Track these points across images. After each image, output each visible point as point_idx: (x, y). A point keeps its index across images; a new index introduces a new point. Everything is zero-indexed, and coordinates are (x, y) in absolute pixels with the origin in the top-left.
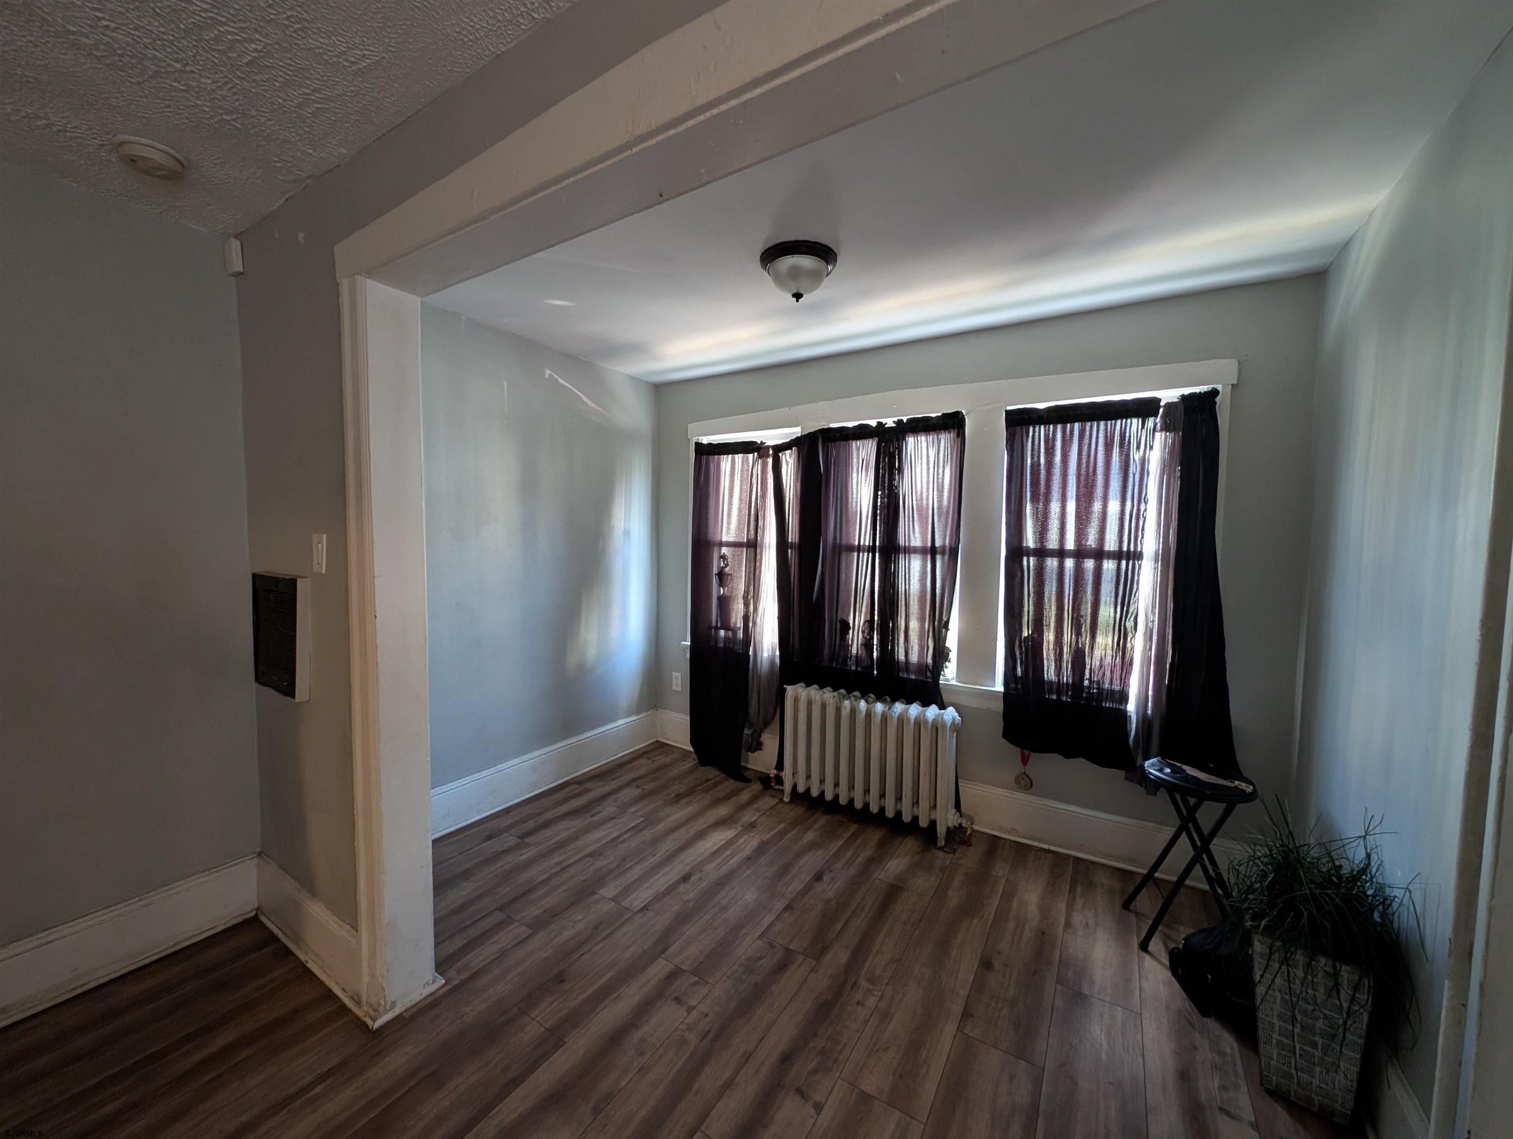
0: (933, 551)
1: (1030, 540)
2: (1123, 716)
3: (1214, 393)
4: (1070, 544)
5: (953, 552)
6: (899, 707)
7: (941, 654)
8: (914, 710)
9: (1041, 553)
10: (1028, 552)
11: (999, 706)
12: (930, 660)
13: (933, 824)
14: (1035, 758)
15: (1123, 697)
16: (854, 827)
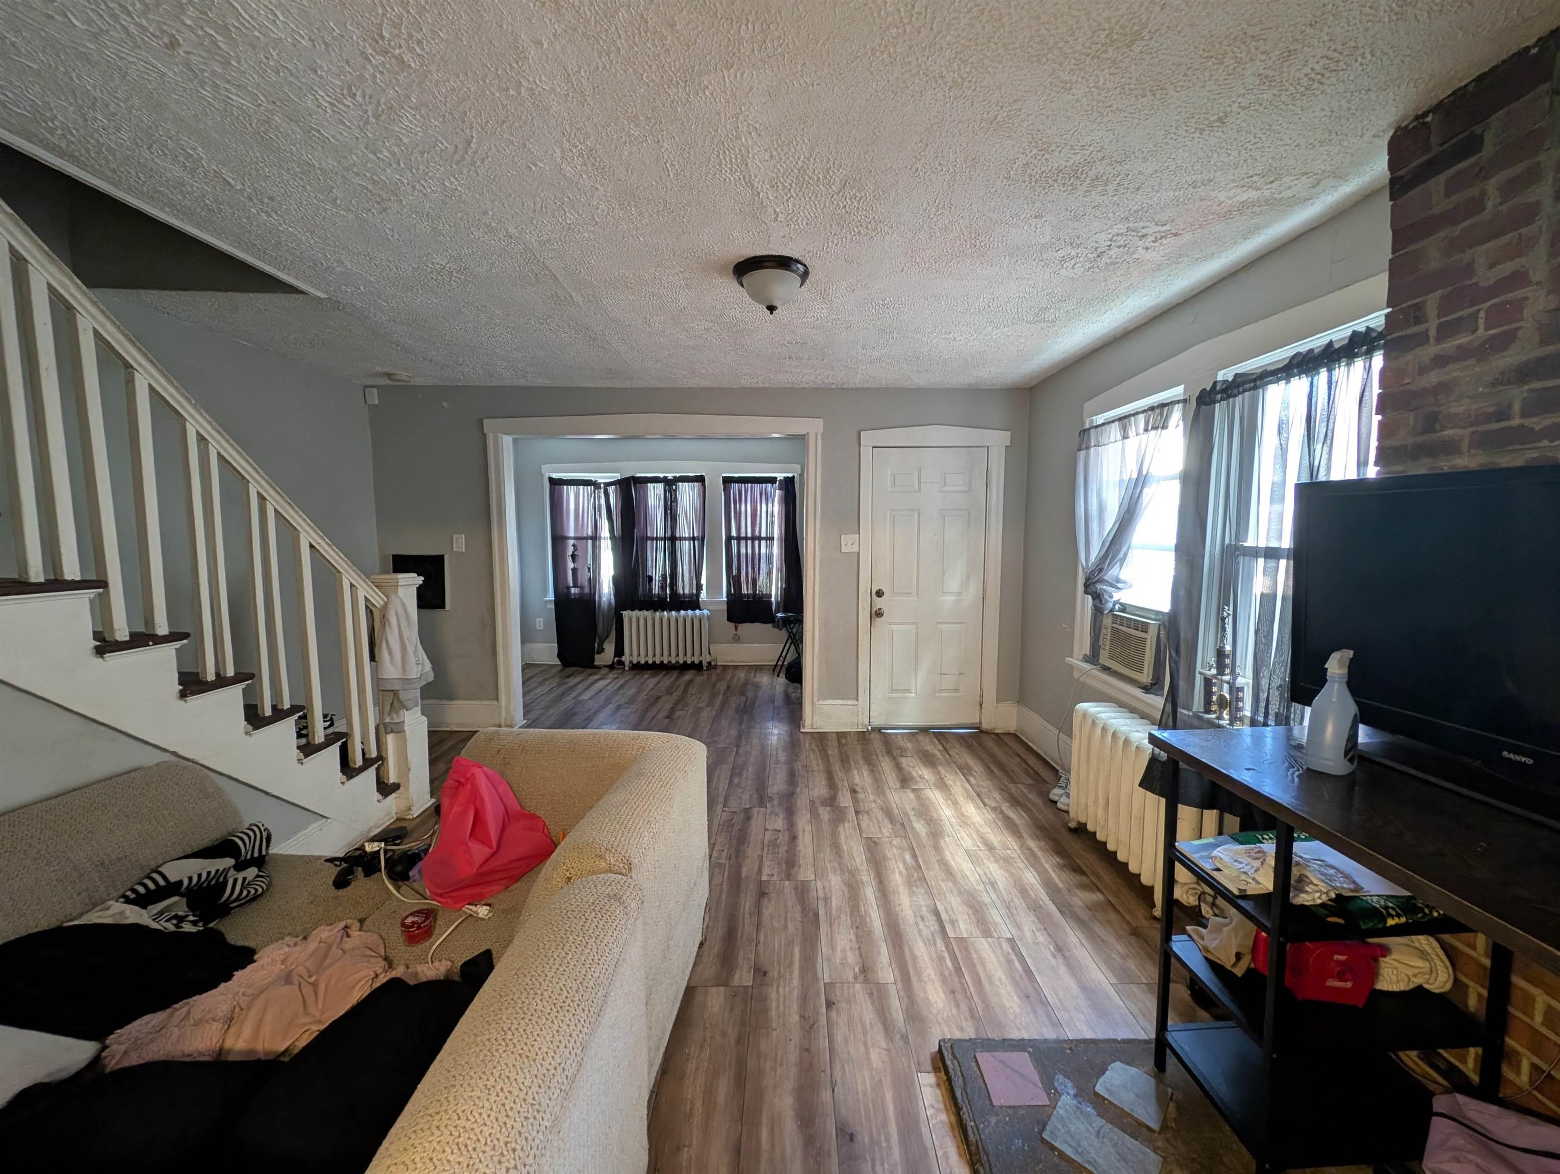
0: (694, 539)
1: (734, 534)
2: (770, 603)
3: (794, 477)
4: (749, 535)
5: (703, 539)
6: (683, 612)
7: (699, 587)
8: (690, 612)
9: (739, 539)
10: (733, 538)
11: (725, 607)
12: (695, 591)
13: (701, 662)
14: (741, 626)
15: (770, 596)
16: (664, 672)
